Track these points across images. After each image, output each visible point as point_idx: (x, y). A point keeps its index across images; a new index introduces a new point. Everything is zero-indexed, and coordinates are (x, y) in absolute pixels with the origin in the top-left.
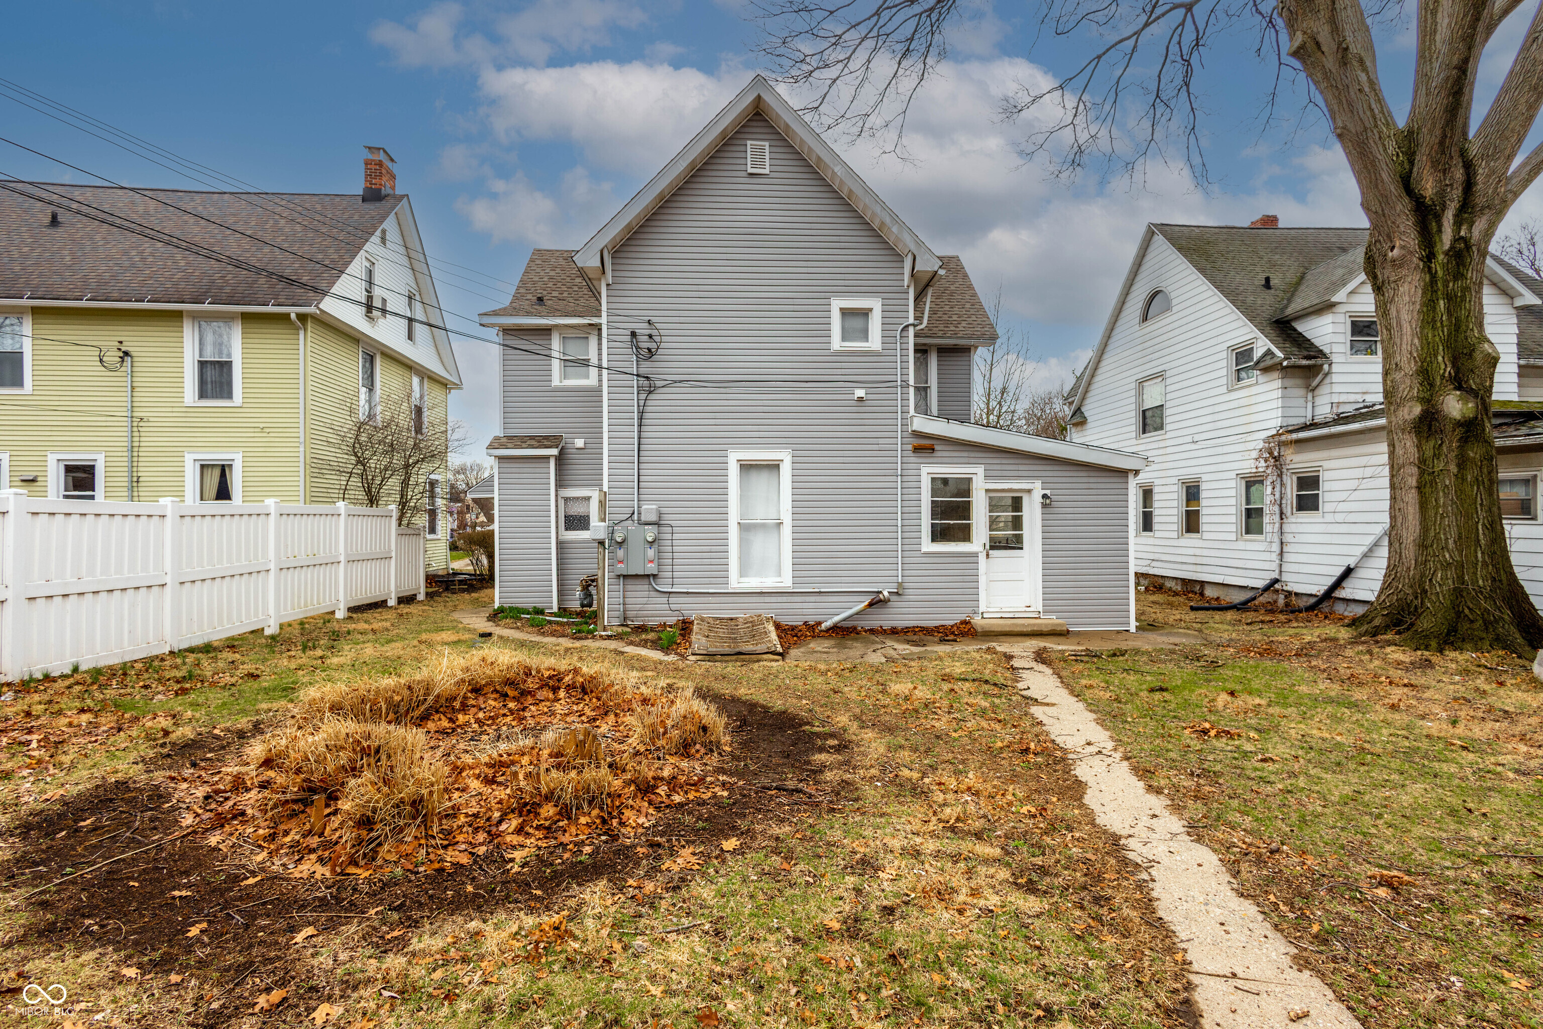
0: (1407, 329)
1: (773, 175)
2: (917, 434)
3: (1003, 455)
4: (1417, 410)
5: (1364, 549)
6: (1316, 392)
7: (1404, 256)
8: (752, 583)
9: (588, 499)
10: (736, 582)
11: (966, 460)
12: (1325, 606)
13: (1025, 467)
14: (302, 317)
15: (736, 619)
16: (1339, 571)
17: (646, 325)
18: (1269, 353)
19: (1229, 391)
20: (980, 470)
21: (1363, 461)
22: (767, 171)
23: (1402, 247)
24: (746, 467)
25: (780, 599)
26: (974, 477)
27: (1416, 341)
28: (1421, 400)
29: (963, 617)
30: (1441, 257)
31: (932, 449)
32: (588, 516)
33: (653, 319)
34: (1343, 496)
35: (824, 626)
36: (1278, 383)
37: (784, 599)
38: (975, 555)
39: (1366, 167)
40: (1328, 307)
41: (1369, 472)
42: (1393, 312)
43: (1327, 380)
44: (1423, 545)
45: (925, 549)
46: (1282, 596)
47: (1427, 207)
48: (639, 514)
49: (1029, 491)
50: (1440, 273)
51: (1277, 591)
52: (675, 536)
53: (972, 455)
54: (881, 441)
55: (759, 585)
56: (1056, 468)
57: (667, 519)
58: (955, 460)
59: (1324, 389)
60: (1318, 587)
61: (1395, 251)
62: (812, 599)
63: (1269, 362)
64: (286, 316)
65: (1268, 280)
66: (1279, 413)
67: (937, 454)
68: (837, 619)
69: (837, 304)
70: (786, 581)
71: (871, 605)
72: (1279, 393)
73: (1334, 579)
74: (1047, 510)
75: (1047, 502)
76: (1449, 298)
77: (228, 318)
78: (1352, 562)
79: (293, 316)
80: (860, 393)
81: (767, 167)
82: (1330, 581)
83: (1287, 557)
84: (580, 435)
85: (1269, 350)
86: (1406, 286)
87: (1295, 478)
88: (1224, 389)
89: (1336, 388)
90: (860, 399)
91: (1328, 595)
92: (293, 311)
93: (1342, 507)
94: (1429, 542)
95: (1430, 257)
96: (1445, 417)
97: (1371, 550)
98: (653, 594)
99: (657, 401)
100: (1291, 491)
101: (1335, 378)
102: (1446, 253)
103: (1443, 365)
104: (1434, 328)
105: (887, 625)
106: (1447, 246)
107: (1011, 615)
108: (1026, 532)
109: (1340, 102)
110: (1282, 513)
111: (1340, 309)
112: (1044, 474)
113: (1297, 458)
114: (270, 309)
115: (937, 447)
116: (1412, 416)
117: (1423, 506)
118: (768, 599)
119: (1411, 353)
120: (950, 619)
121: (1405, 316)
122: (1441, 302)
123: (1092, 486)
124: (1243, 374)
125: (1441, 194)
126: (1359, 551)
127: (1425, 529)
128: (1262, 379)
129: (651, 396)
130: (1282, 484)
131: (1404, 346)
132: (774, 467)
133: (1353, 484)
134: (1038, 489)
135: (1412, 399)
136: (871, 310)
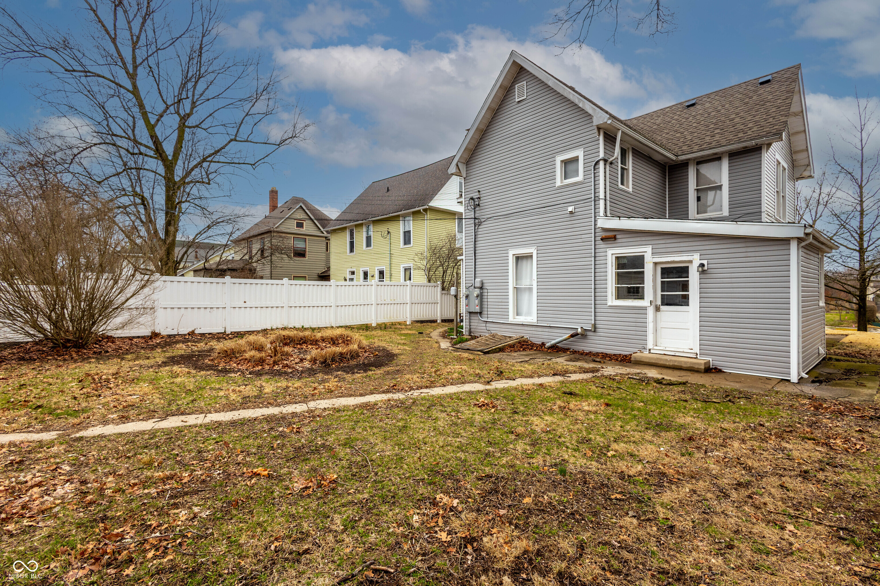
1: (528, 98)
2: (604, 229)
3: (668, 237)
8: (520, 319)
10: (512, 318)
11: (639, 243)
13: (685, 244)
14: (425, 210)
17: (477, 193)
20: (650, 249)
22: (525, 97)
24: (518, 259)
25: (531, 329)
26: (645, 254)
31: (615, 238)
33: (480, 190)
35: (548, 345)
37: (533, 329)
38: (645, 308)
45: (609, 303)
48: (475, 283)
49: (691, 262)
52: (489, 294)
53: (643, 239)
54: (583, 236)
55: (522, 320)
57: (486, 286)
58: (631, 244)
62: (547, 330)
67: (618, 241)
68: (553, 342)
69: (559, 158)
70: (532, 318)
71: (572, 336)
74: (703, 276)
75: (703, 270)
77: (408, 215)
79: (421, 210)
80: (570, 209)
81: (525, 94)
90: (571, 212)
98: (480, 321)
99: (482, 229)
105: (587, 349)
107: (673, 354)
108: (691, 293)
112: (702, 248)
114: (417, 209)
115: (618, 237)
118: (526, 328)
120: (624, 351)
123: (749, 254)
129: (480, 227)
132: (529, 257)
134: (697, 259)
136: (578, 157)
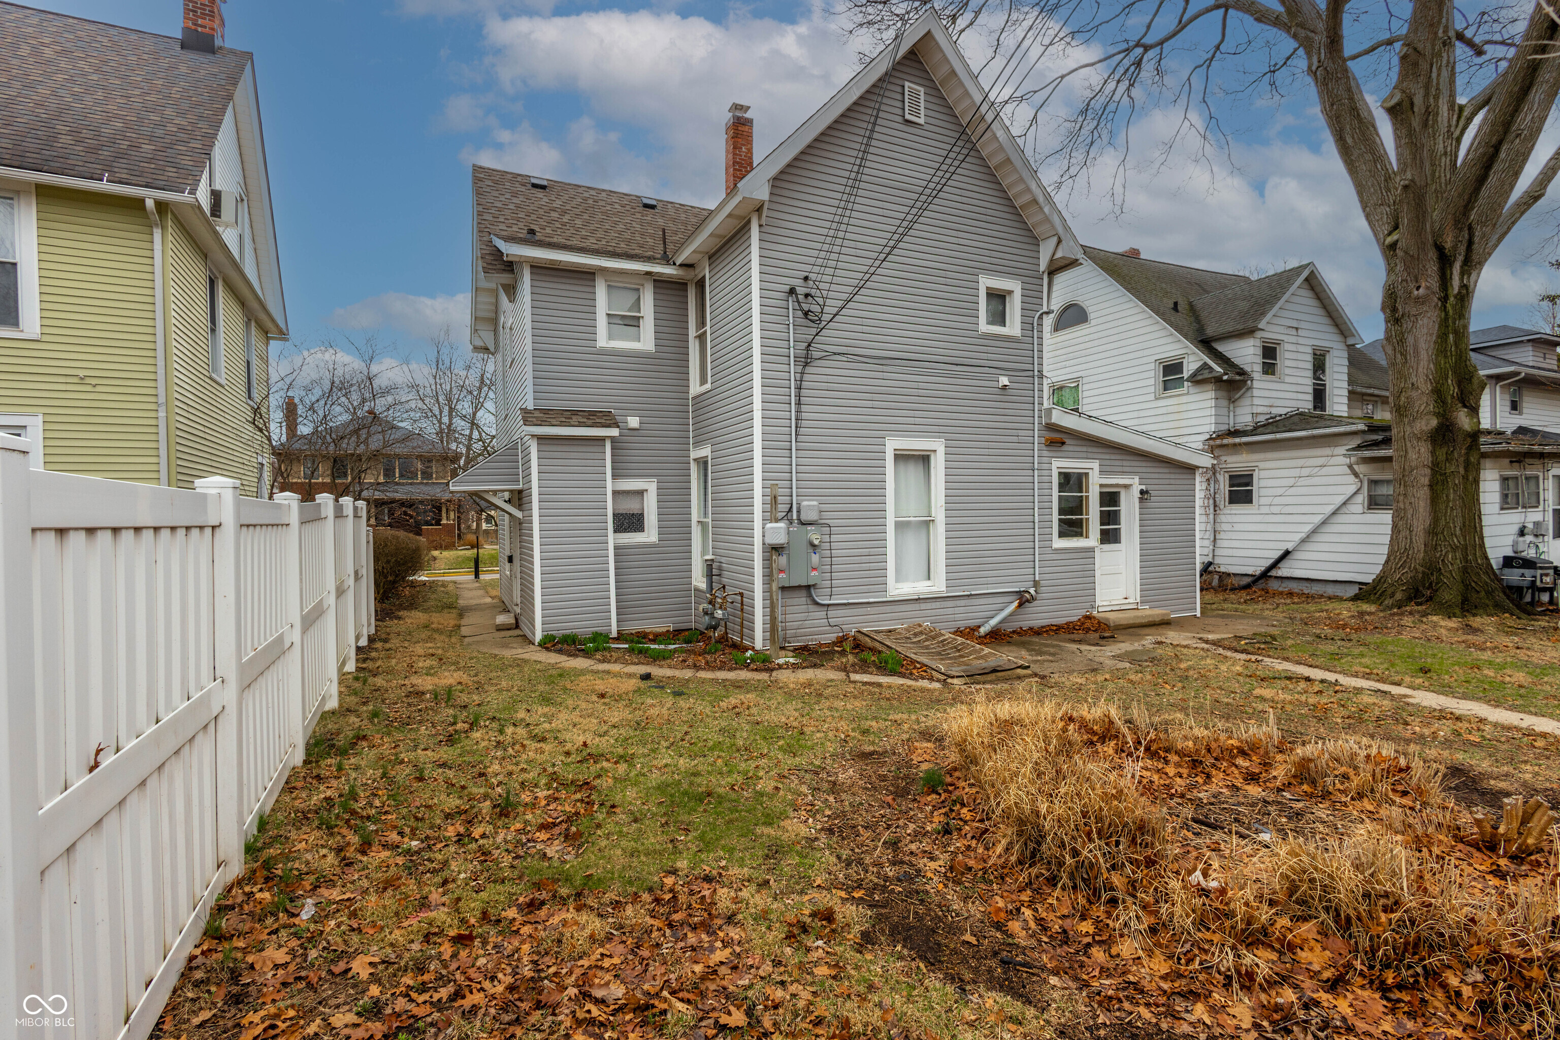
0: (1424, 355)
1: (927, 127)
2: (1051, 427)
3: (1116, 451)
4: (1434, 422)
5: (1303, 535)
6: (1236, 404)
7: (1428, 295)
8: (908, 589)
9: (641, 493)
10: (898, 589)
11: (1084, 455)
12: (1261, 584)
13: (1127, 463)
14: (162, 206)
15: (895, 630)
16: (1277, 554)
17: (801, 282)
18: (1205, 366)
19: (1157, 399)
20: (1095, 465)
21: (1300, 462)
22: (921, 121)
23: (1427, 288)
24: (901, 457)
25: (934, 605)
26: (1090, 472)
27: (1432, 366)
28: (1437, 415)
29: (1084, 612)
30: (1452, 299)
31: (1062, 443)
32: (642, 515)
33: (809, 275)
34: (1280, 491)
35: (983, 630)
36: (1212, 394)
37: (938, 604)
38: (1092, 550)
39: (1417, 217)
40: (1249, 332)
41: (1305, 472)
42: (1410, 340)
43: (1249, 394)
44: (1433, 531)
45: (1054, 545)
46: (1216, 577)
47: (1446, 256)
48: (799, 512)
49: (1127, 487)
50: (1451, 312)
51: (1210, 572)
52: (834, 538)
53: (1090, 449)
54: (1020, 433)
55: (911, 591)
56: (1149, 464)
57: (825, 518)
58: (1076, 454)
59: (1246, 401)
60: (1256, 568)
61: (1421, 290)
62: (963, 603)
63: (1206, 374)
64: (141, 202)
65: (1176, 304)
66: (1213, 420)
67: (1065, 448)
68: (993, 622)
69: (986, 282)
70: (938, 585)
71: (1020, 606)
72: (1213, 403)
73: (1272, 561)
74: (1144, 505)
75: (1144, 497)
76: (1456, 332)
77: (8, 191)
78: (1290, 546)
79: (150, 203)
80: (1004, 381)
81: (922, 116)
82: (1268, 563)
83: (1219, 543)
84: (634, 412)
85: (1205, 364)
86: (1426, 320)
87: (1227, 476)
88: (1152, 397)
89: (1256, 401)
90: (1005, 387)
91: (1265, 575)
92: (150, 197)
93: (1277, 500)
94: (1439, 529)
95: (1445, 299)
96: (1460, 429)
97: (1308, 537)
98: (812, 607)
99: (813, 376)
100: (1224, 487)
101: (1256, 393)
102: (1455, 297)
103: (1452, 388)
104: (1446, 357)
105: (1025, 625)
106: (1456, 291)
107: (1118, 608)
108: (1124, 526)
109: (1414, 159)
110: (1215, 506)
111: (1259, 334)
112: (1144, 470)
113: (1230, 459)
114: (105, 186)
115: (1068, 441)
116: (1429, 428)
117: (1434, 500)
118: (923, 606)
119: (1427, 376)
120: (1074, 615)
121: (1423, 345)
122: (1451, 336)
123: (1172, 482)
124: (1169, 385)
125: (1455, 247)
126: (1298, 537)
127: (1435, 521)
128: (1192, 390)
129: (809, 369)
130: (1216, 481)
131: (1420, 370)
132: (925, 458)
133: (1291, 482)
134: (1136, 485)
135: (1429, 413)
136: (1010, 292)
